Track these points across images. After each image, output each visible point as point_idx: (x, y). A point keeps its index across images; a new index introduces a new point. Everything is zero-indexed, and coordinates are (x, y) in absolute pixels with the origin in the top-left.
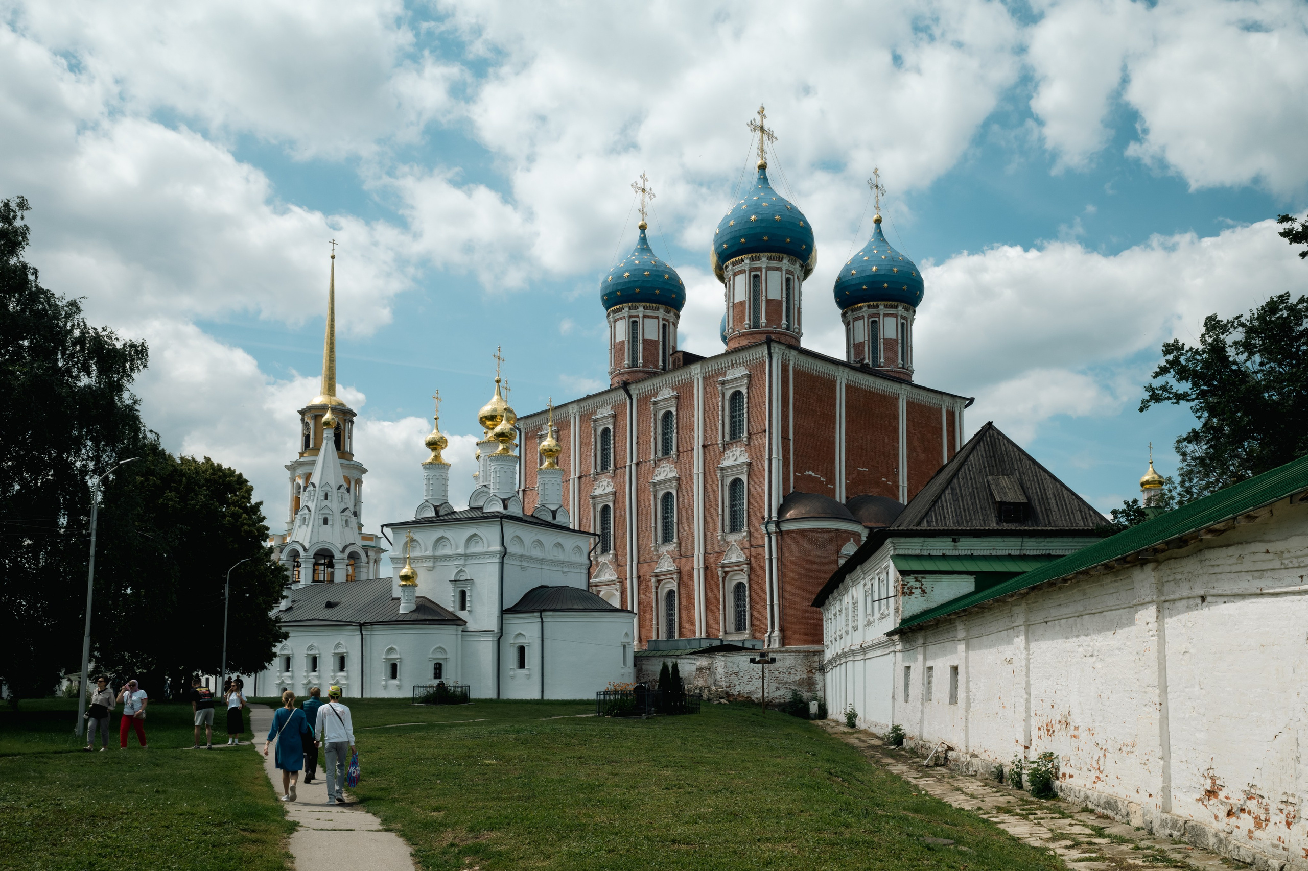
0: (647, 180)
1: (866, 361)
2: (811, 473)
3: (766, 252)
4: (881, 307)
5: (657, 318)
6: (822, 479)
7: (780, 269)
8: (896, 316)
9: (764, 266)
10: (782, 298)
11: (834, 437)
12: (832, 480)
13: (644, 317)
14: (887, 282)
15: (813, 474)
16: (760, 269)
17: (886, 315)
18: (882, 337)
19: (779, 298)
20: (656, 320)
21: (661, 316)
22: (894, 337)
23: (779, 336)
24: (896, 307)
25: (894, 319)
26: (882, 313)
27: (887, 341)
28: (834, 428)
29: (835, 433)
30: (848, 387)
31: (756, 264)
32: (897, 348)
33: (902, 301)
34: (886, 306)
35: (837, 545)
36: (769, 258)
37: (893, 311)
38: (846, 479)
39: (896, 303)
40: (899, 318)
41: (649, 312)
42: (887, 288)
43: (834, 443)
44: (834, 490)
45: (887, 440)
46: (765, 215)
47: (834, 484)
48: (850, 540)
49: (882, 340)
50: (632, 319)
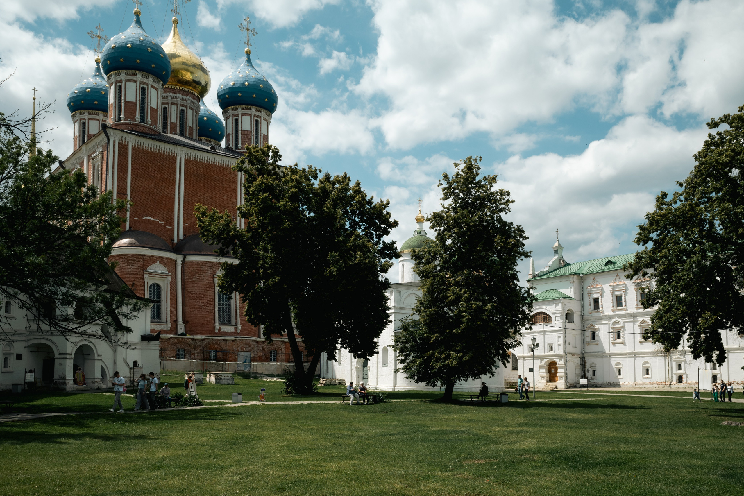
0: (102, 30)
1: (231, 146)
2: (149, 218)
3: (123, 69)
4: (240, 109)
5: (98, 120)
6: (160, 222)
7: (135, 81)
8: (250, 115)
9: (123, 79)
10: (136, 100)
11: (174, 195)
12: (171, 222)
13: (89, 119)
14: (240, 92)
15: (152, 219)
16: (121, 81)
17: (243, 115)
18: (240, 129)
19: (135, 101)
20: (98, 122)
21: (101, 119)
22: (249, 129)
23: (133, 126)
24: (250, 109)
25: (249, 117)
26: (240, 113)
27: (243, 132)
28: (174, 188)
29: (174, 191)
30: (186, 161)
31: (118, 78)
32: (251, 137)
33: (253, 105)
34: (243, 109)
35: (144, 265)
36: (126, 74)
37: (248, 112)
38: (184, 222)
39: (248, 107)
40: (253, 116)
41: (92, 116)
42: (241, 96)
43: (173, 199)
44: (172, 230)
45: (225, 197)
46: (121, 44)
47: (173, 226)
48: (156, 262)
49: (240, 132)
50: (82, 121)
